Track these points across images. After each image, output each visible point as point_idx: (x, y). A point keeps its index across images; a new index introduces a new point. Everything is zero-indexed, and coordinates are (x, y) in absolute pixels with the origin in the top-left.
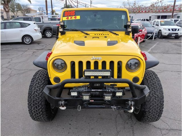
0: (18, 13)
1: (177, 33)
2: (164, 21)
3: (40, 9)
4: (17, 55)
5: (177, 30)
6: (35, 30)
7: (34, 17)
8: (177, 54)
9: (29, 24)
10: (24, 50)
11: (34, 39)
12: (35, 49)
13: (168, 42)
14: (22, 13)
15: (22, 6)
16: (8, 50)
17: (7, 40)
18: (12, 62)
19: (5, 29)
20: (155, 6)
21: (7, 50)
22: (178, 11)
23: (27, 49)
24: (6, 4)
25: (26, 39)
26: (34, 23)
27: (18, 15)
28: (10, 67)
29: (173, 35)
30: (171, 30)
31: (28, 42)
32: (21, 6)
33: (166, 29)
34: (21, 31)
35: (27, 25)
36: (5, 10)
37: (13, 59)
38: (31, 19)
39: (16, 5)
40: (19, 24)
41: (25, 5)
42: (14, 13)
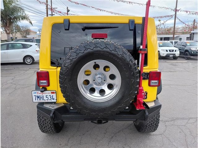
0: (16, 35)
1: (175, 54)
2: (162, 43)
3: (40, 30)
4: (20, 74)
5: (174, 51)
6: (37, 51)
7: (35, 39)
8: (169, 72)
9: (31, 46)
10: (25, 69)
11: (36, 60)
12: (37, 69)
13: (166, 62)
14: (21, 34)
15: (21, 27)
16: (11, 69)
17: (9, 60)
18: (15, 79)
19: (7, 50)
20: (158, 28)
21: (9, 69)
22: (181, 33)
23: (28, 69)
24: (8, 26)
25: (27, 59)
26: (36, 45)
27: (16, 37)
28: (14, 83)
29: (170, 56)
30: (168, 51)
31: (29, 62)
32: (19, 27)
33: (163, 50)
34: (23, 51)
35: (29, 46)
36: (7, 32)
37: (15, 77)
38: (32, 40)
39: (15, 26)
40: (21, 45)
41: (25, 26)
42: (12, 34)
